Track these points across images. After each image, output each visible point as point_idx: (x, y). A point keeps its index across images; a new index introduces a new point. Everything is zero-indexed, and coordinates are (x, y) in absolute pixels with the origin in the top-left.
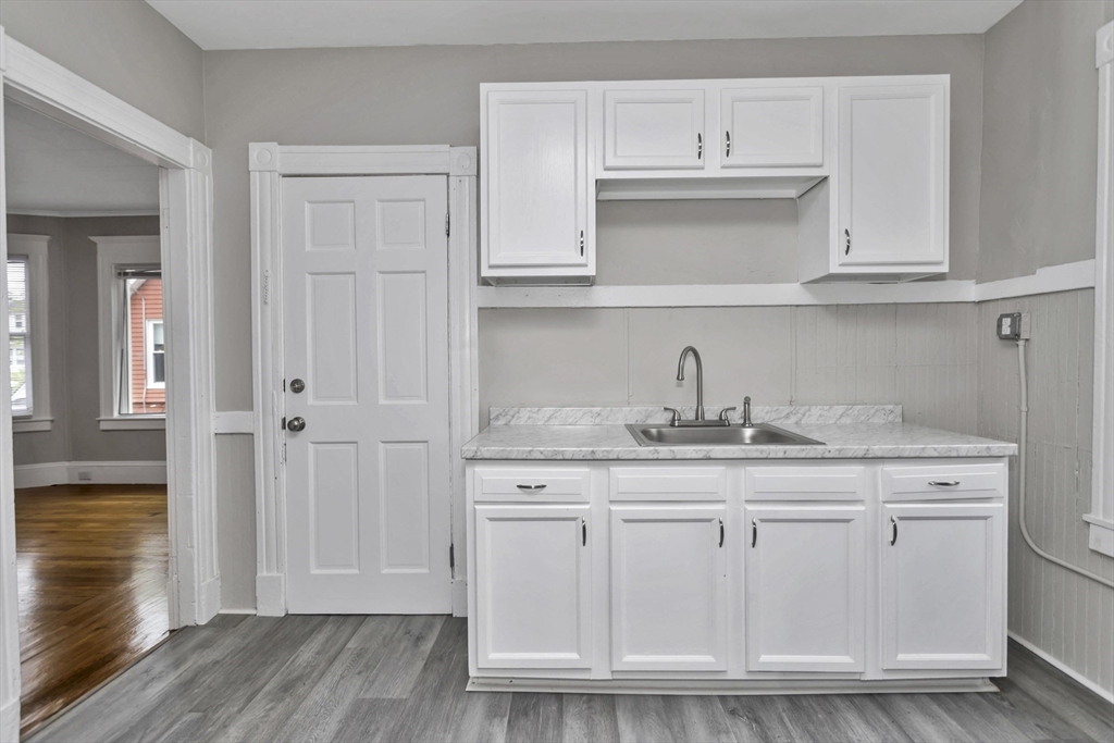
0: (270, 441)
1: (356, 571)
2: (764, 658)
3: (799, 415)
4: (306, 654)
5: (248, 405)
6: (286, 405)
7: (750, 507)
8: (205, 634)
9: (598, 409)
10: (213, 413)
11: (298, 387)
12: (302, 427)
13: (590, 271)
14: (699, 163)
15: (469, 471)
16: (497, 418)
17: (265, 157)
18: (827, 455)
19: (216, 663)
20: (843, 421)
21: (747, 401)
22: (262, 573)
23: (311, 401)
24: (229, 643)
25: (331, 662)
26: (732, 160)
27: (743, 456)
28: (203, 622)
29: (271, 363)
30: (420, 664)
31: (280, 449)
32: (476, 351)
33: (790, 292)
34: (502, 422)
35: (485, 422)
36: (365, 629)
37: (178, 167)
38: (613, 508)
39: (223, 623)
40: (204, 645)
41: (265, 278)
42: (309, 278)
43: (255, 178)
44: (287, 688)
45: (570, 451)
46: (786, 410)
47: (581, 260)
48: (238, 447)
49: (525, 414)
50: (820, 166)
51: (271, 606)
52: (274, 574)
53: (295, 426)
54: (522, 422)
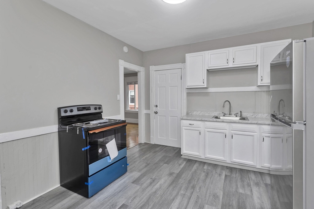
0: (152, 115)
1: (165, 138)
2: (234, 160)
3: (256, 115)
4: (158, 149)
5: (149, 109)
6: (155, 109)
7: (232, 131)
8: (143, 144)
9: (209, 112)
10: (144, 110)
11: (157, 106)
12: (157, 113)
13: (205, 86)
14: (228, 64)
15: (181, 121)
16: (190, 113)
17: (152, 68)
18: (248, 123)
19: (145, 148)
20: (267, 117)
21: (241, 112)
22: (151, 137)
23: (159, 109)
24: (146, 146)
25: (161, 151)
26: (235, 63)
27: (230, 122)
28: (143, 143)
29: (153, 102)
30: (174, 153)
31: (154, 116)
32: (186, 101)
33: (254, 88)
34: (190, 114)
35: (188, 114)
36: (167, 148)
37: (140, 72)
38: (206, 129)
39: (145, 143)
40: (143, 146)
41: (152, 88)
42: (158, 88)
43: (151, 71)
44: (155, 152)
45: (198, 119)
46: (252, 114)
47: (204, 85)
48: (148, 116)
49: (195, 112)
50: (256, 63)
51: (153, 142)
52: (153, 137)
53: (156, 113)
54: (194, 114)
